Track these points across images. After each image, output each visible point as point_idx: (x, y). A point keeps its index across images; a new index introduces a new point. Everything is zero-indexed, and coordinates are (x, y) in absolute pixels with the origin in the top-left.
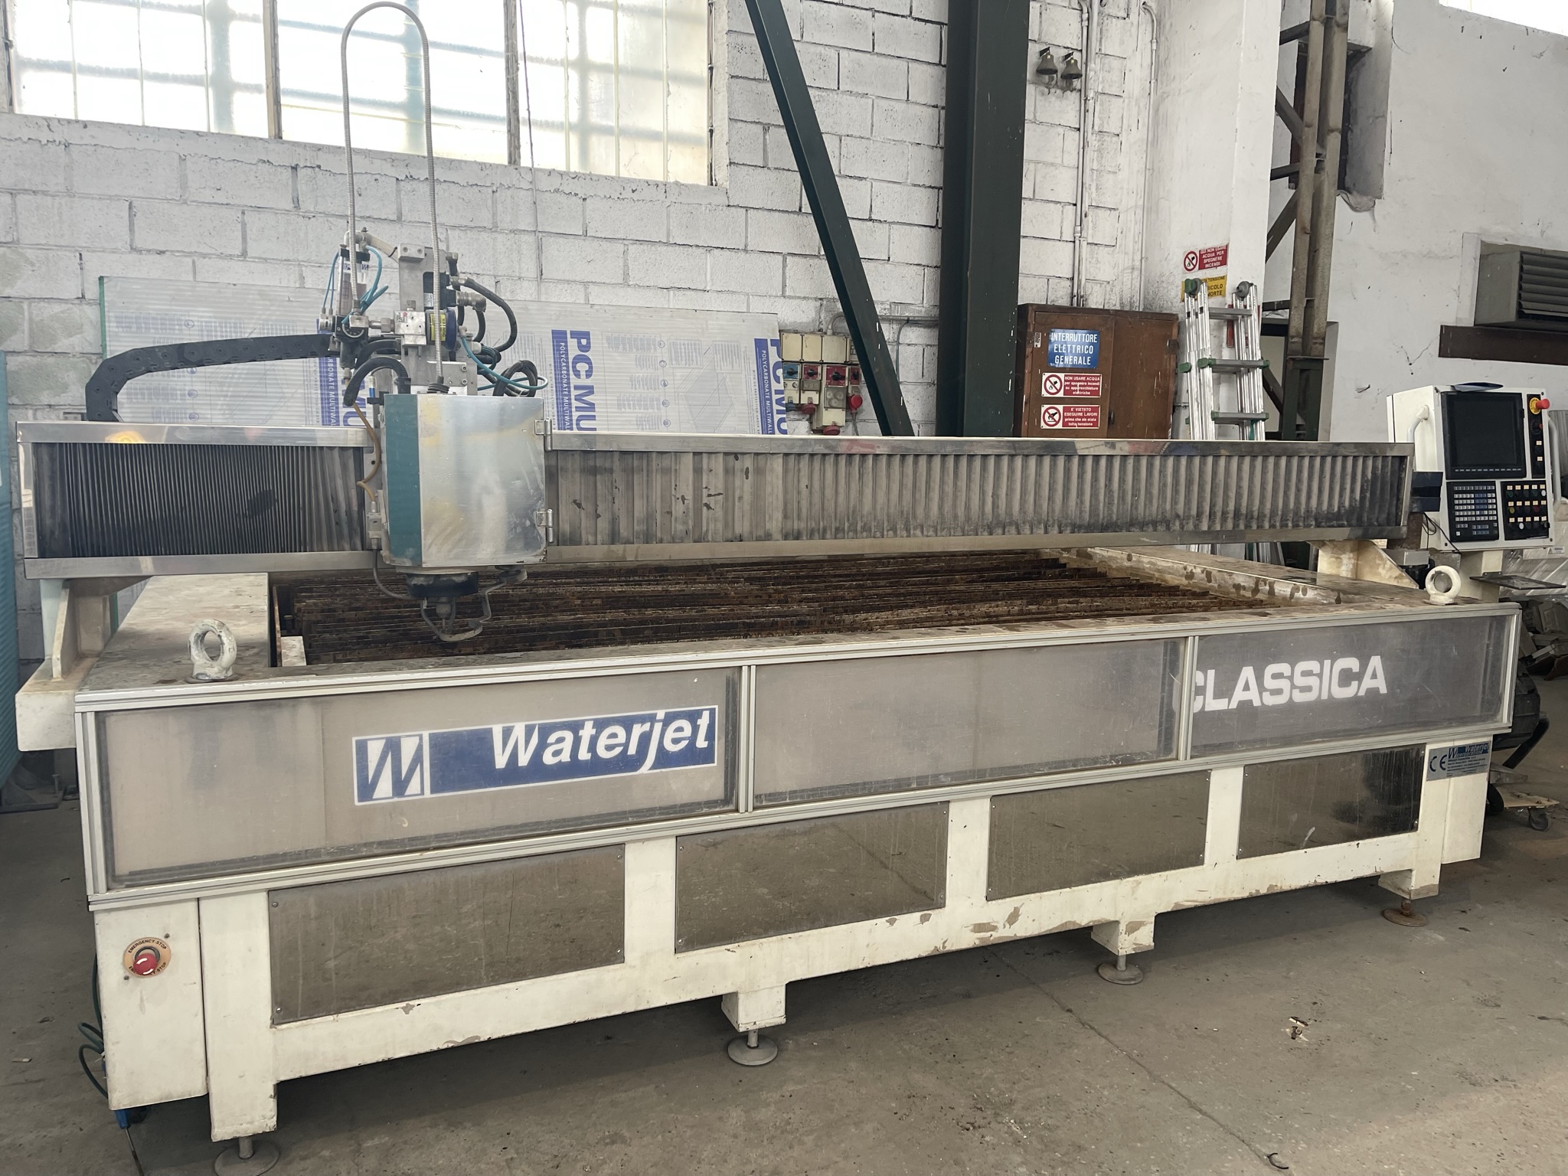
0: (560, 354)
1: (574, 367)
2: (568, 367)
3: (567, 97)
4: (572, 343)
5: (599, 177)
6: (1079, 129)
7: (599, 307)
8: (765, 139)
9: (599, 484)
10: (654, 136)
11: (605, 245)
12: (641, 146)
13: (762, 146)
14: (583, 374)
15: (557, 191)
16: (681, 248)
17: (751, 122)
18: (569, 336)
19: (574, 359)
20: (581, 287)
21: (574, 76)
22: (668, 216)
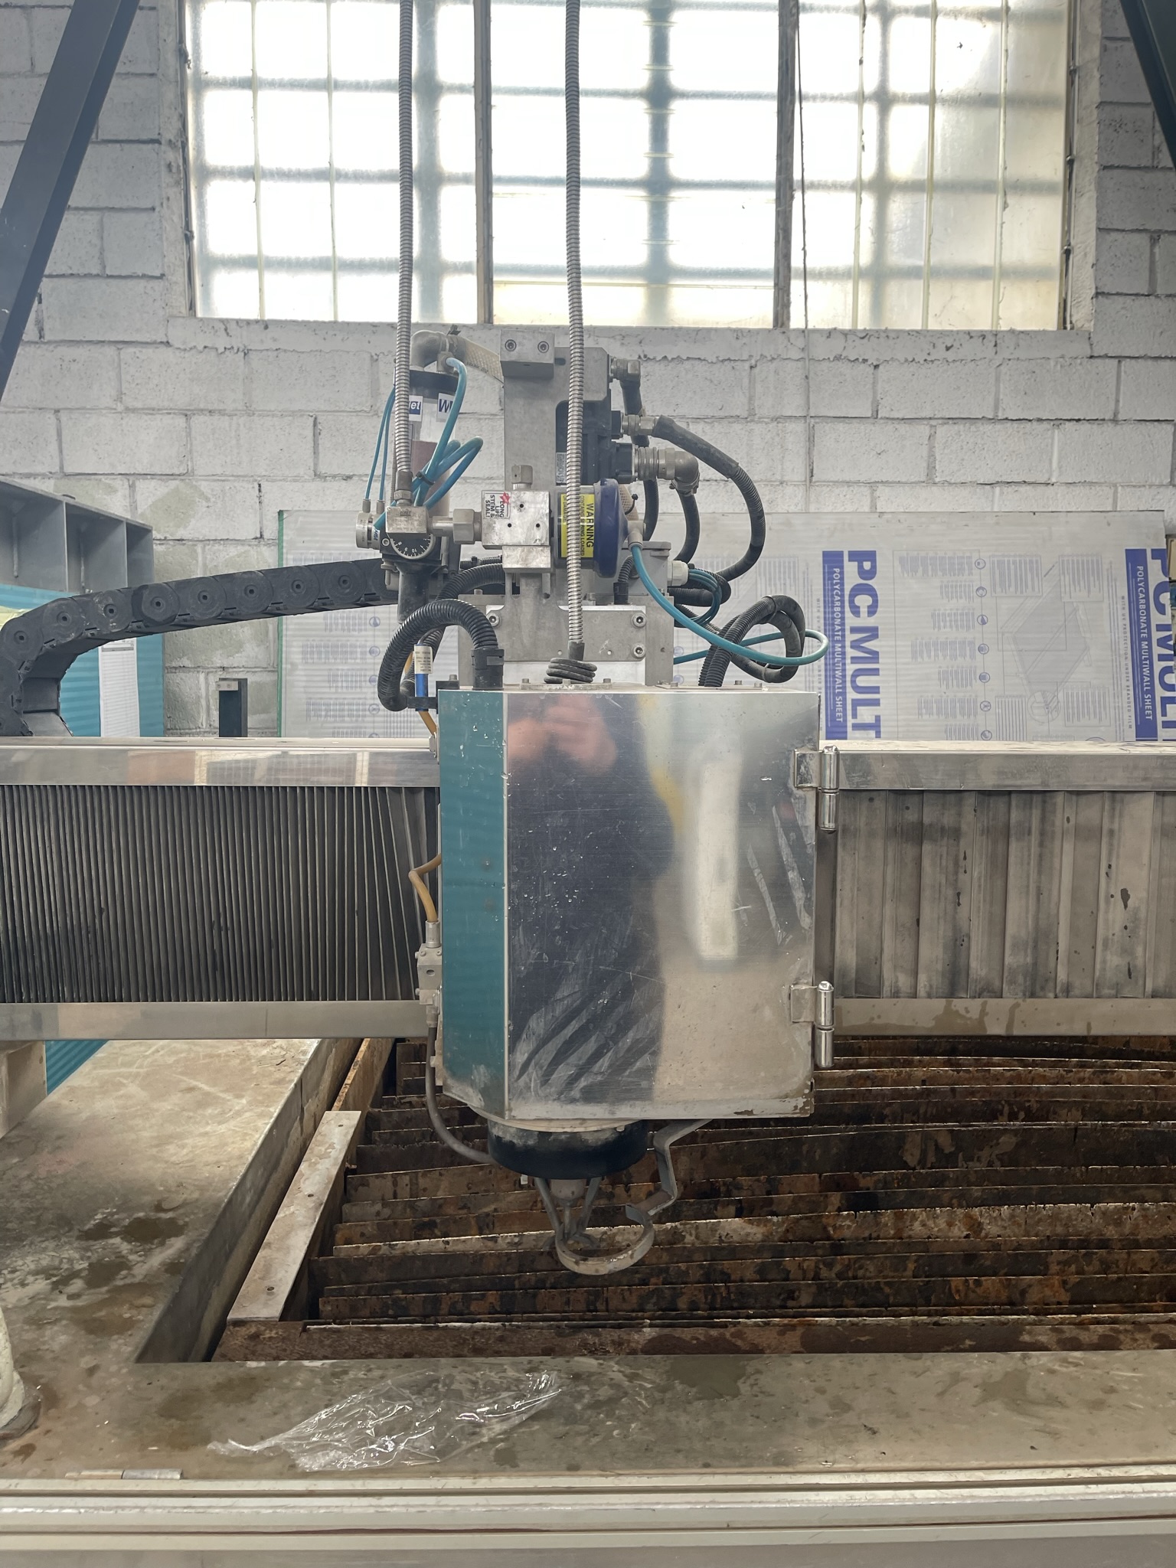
0: (832, 585)
1: (851, 602)
2: (842, 601)
3: (858, 228)
4: (850, 568)
5: (899, 333)
7: (890, 516)
8: (1152, 254)
9: (926, 863)
10: (980, 273)
11: (903, 428)
12: (961, 289)
13: (1147, 264)
14: (864, 610)
15: (838, 358)
16: (1015, 424)
17: (1132, 231)
18: (846, 558)
19: (853, 590)
20: (866, 491)
21: (869, 201)
22: (998, 380)
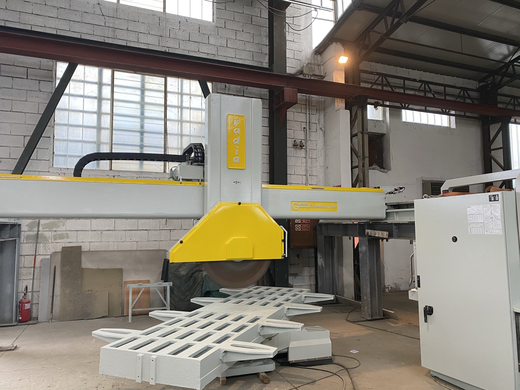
6: (305, 158)
